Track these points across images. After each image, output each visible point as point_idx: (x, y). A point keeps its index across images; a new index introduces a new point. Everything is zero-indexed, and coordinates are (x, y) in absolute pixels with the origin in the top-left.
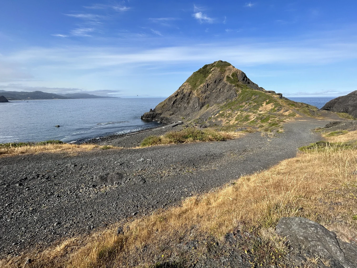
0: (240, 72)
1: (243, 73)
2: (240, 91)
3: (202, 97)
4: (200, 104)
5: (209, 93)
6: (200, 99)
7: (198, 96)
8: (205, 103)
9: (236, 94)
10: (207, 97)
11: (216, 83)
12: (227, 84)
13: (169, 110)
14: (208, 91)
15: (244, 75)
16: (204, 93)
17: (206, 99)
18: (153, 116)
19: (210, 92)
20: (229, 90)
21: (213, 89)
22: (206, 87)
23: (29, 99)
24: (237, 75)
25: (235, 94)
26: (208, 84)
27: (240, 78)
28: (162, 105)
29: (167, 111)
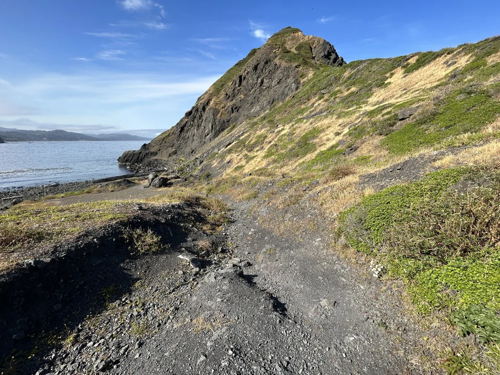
0: (318, 42)
1: (326, 43)
2: (311, 75)
3: (226, 108)
4: (217, 123)
5: (241, 97)
6: (218, 112)
7: (216, 106)
8: (230, 122)
9: (299, 83)
10: (236, 108)
11: (259, 71)
12: (280, 66)
13: (173, 146)
14: (239, 93)
15: (328, 47)
16: (230, 99)
17: (233, 112)
18: (139, 157)
19: (244, 95)
20: (284, 78)
21: (250, 88)
22: (235, 84)
23: (45, 140)
24: (311, 49)
25: (293, 84)
26: (240, 77)
27: (318, 52)
28: (164, 137)
29: (168, 147)
